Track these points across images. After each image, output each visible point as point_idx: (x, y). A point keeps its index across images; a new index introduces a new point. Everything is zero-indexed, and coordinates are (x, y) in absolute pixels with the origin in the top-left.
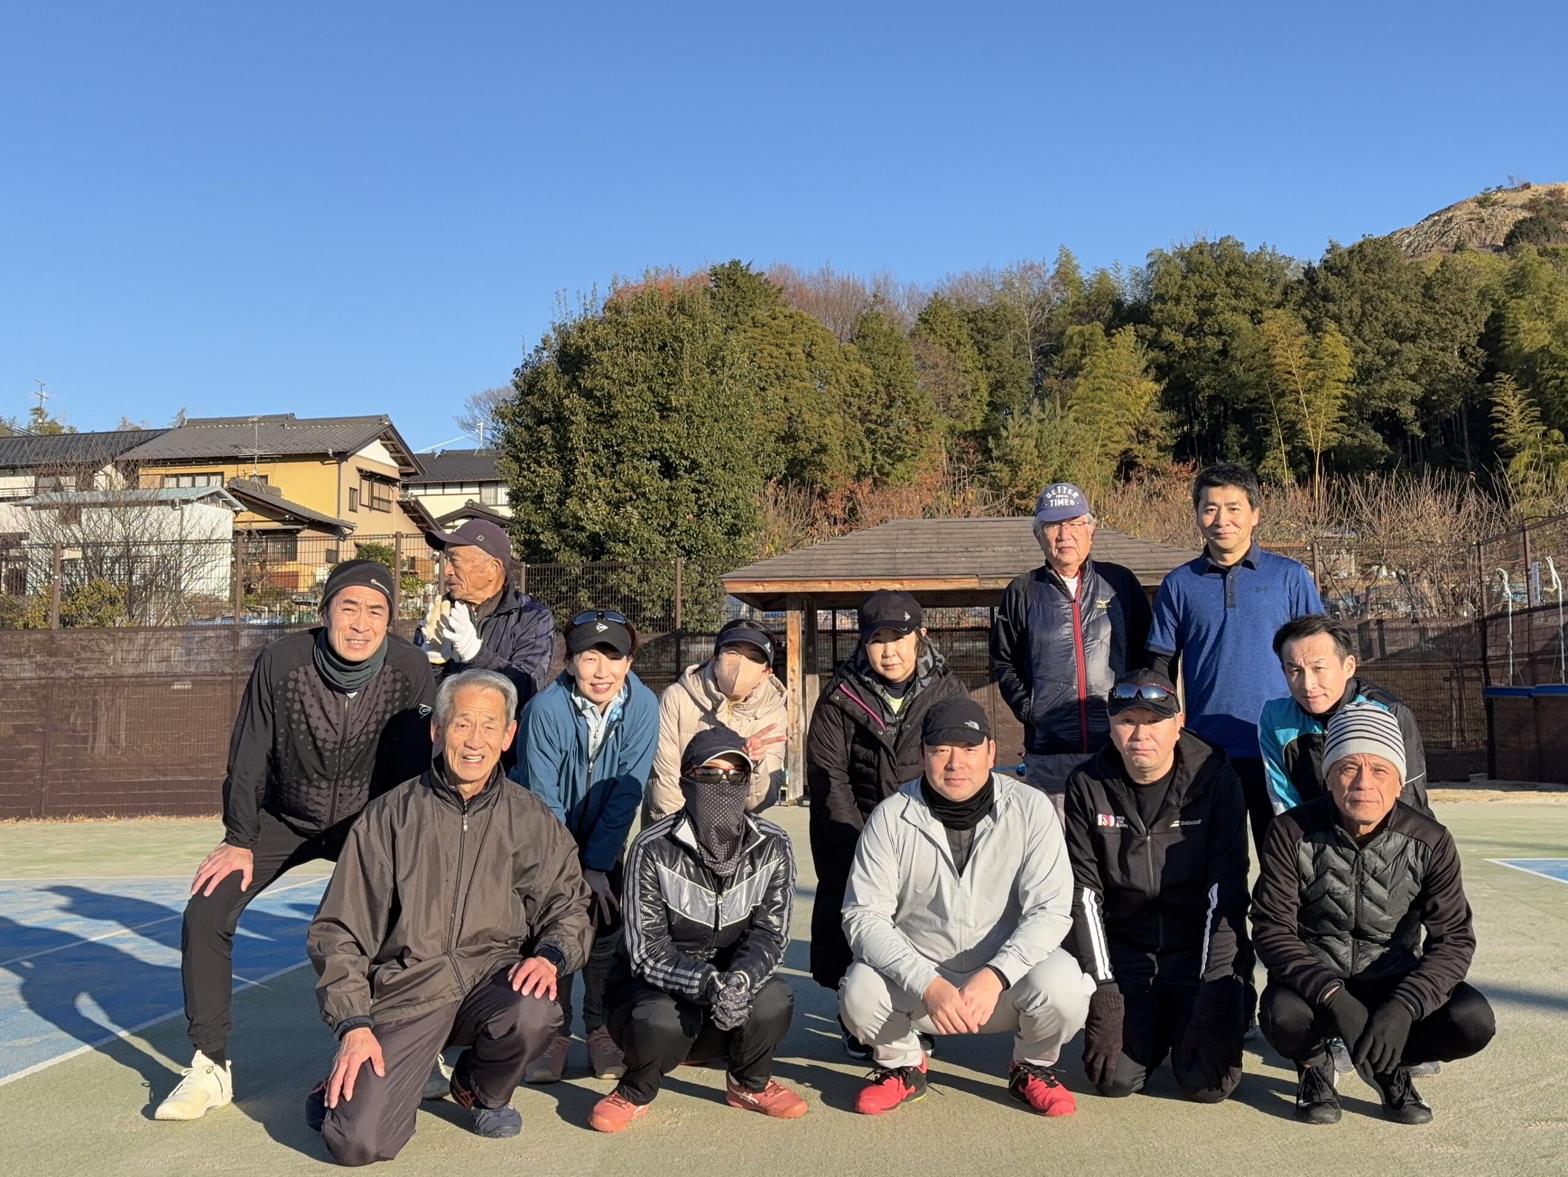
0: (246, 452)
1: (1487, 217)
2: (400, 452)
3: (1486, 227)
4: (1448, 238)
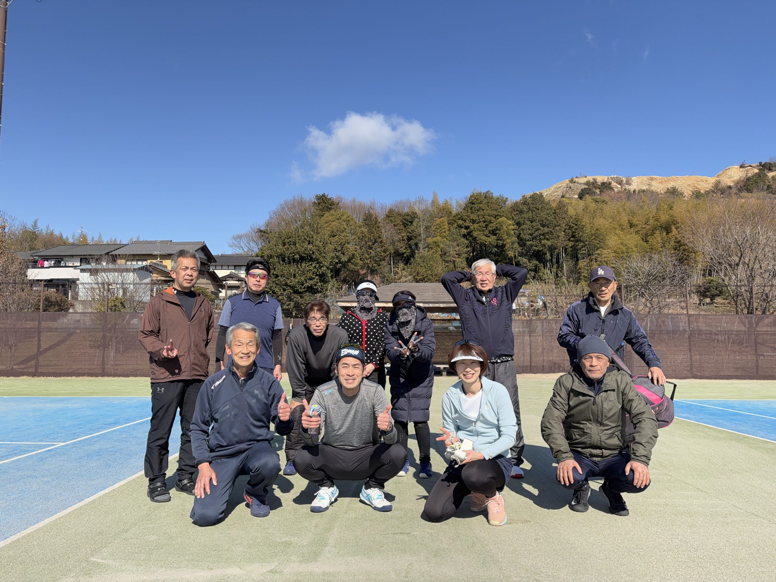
0: (155, 253)
1: (572, 187)
2: (208, 254)
3: (572, 190)
4: (560, 193)
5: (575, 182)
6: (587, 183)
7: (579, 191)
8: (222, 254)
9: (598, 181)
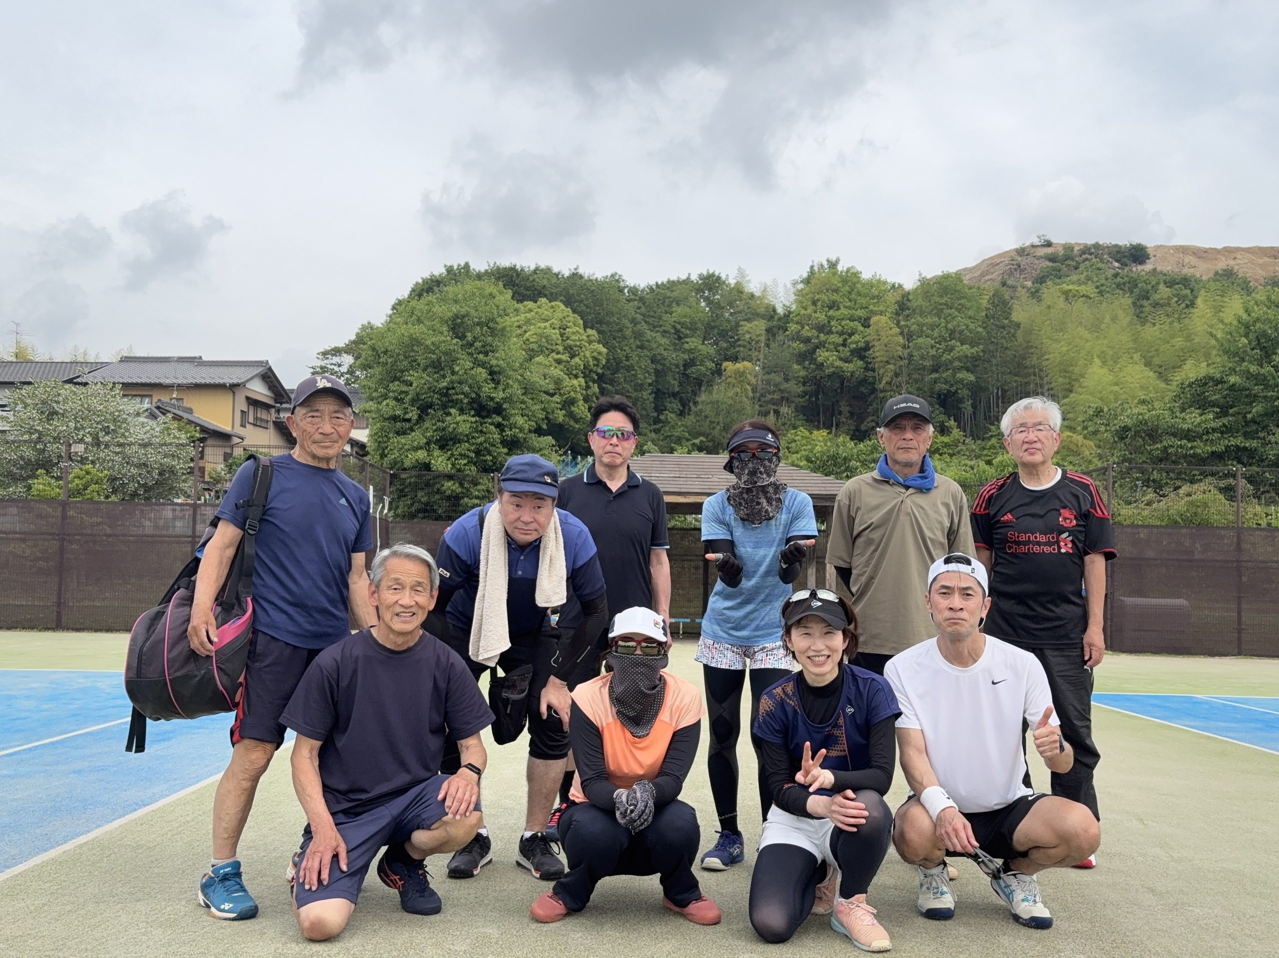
0: (168, 381)
1: (1022, 263)
2: (276, 387)
3: (1021, 271)
4: (996, 275)
5: (1028, 255)
6: (1053, 257)
7: (1034, 273)
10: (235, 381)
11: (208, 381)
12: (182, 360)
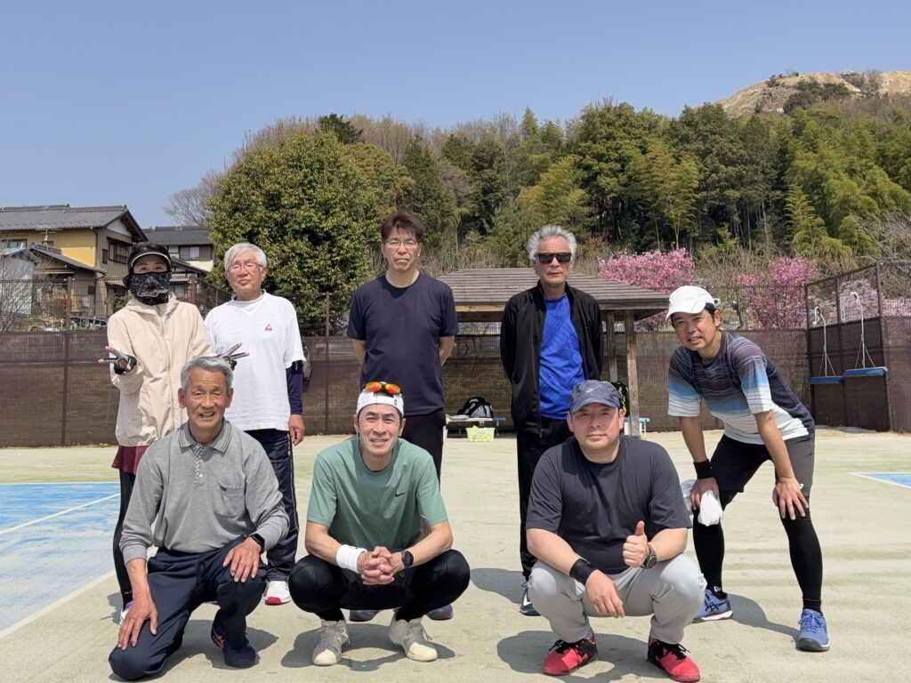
0: (40, 227)
1: (773, 93)
2: (132, 228)
3: (773, 99)
4: (751, 105)
5: (778, 85)
6: (801, 86)
7: (785, 101)
8: (157, 228)
9: (819, 81)
10: (98, 224)
11: (74, 225)
12: (52, 208)
